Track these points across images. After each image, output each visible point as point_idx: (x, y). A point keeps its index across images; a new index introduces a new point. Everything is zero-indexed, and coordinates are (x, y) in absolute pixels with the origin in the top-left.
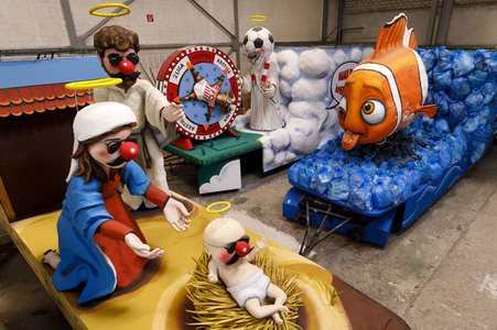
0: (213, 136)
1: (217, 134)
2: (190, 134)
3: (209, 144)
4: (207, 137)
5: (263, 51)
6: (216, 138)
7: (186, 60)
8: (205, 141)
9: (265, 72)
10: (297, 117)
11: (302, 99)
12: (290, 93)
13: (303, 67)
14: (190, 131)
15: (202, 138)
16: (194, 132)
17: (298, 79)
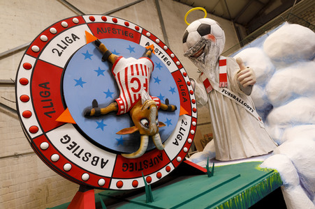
2: (95, 177)
4: (141, 182)
5: (213, 37)
6: (163, 183)
7: (82, 31)
9: (223, 70)
10: (300, 123)
11: (294, 96)
12: (266, 98)
14: (97, 170)
15: (128, 185)
16: (108, 171)
17: (272, 73)
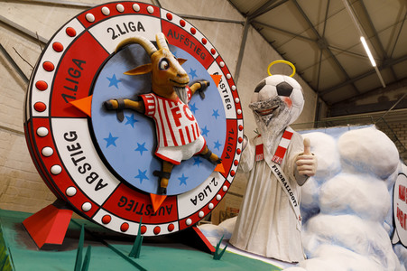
0: (150, 231)
1: (164, 229)
3: (127, 248)
5: (290, 102)
8: (122, 238)
9: (284, 143)
10: (341, 244)
11: (347, 210)
13: (346, 152)
17: (335, 173)
